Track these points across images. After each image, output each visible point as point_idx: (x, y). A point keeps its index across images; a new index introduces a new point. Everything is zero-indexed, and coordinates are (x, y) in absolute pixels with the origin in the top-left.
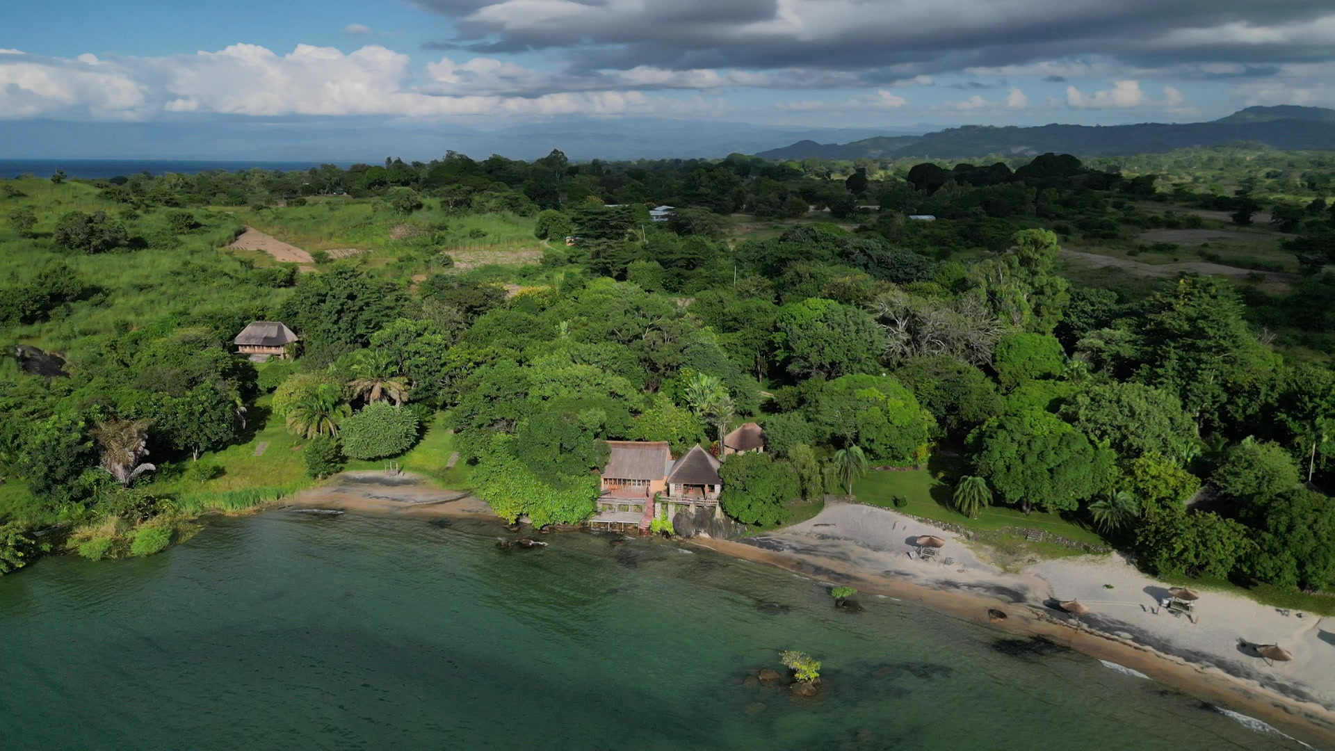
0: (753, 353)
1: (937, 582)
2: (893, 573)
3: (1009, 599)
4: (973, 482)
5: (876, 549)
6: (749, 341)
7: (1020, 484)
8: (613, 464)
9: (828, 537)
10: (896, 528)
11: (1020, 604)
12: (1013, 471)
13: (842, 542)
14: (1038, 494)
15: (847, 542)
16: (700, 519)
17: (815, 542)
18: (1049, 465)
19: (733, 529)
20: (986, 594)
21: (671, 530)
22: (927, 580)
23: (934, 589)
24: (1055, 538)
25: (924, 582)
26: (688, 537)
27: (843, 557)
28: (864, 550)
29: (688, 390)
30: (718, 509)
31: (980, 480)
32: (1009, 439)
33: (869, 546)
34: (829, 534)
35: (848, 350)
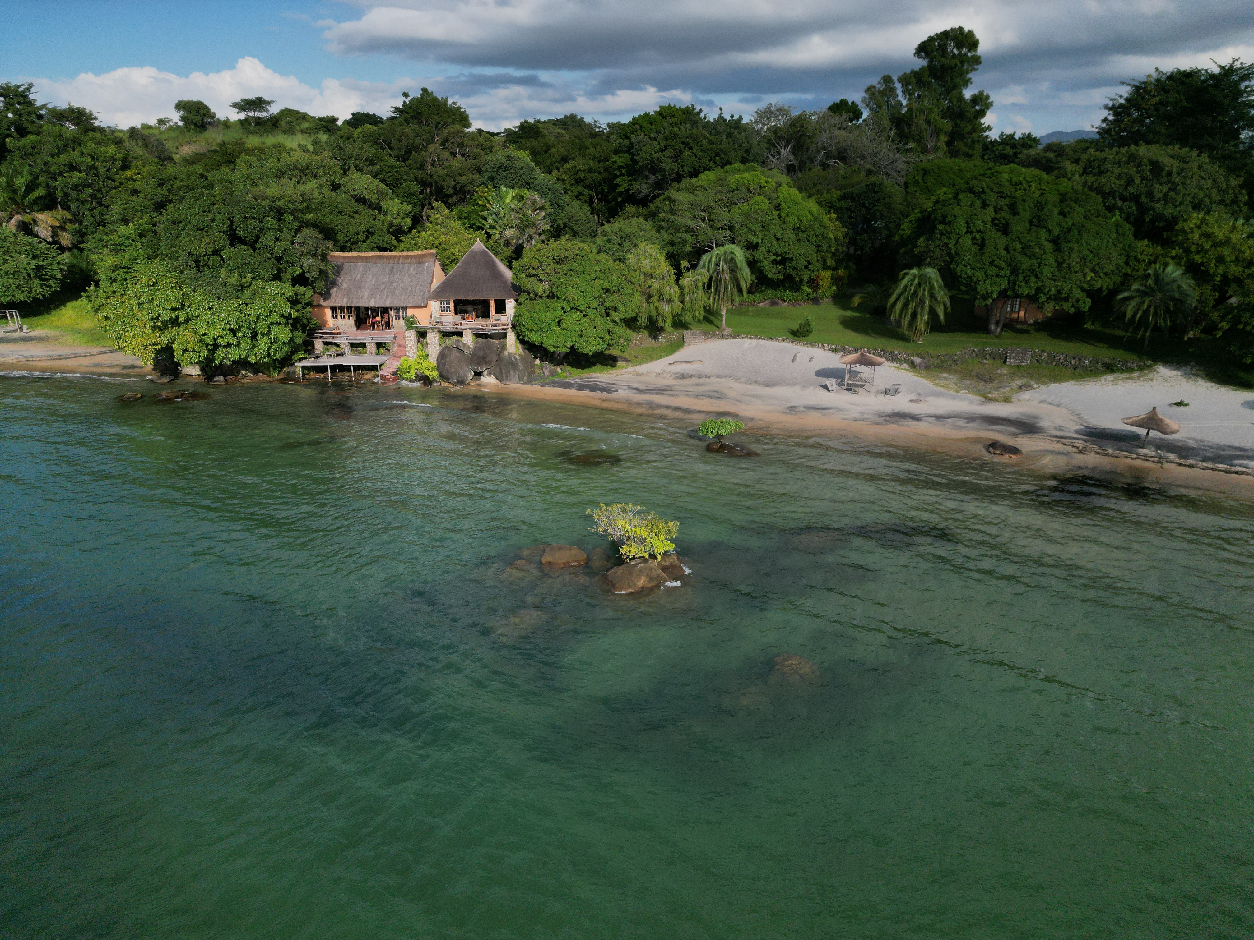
0: (587, 192)
1: (880, 415)
2: (801, 409)
3: (1013, 429)
4: (920, 276)
5: (769, 384)
6: (581, 175)
7: (1003, 265)
8: (345, 285)
9: (691, 376)
10: (798, 359)
11: (1035, 435)
12: (989, 248)
13: (713, 380)
14: (1033, 279)
15: (723, 380)
16: (481, 354)
17: (670, 382)
18: (1050, 231)
19: (537, 371)
20: (968, 425)
21: (434, 375)
22: (863, 413)
23: (878, 424)
24: (1052, 357)
25: (857, 416)
26: (461, 382)
27: (719, 396)
28: (750, 387)
29: (485, 213)
30: (511, 337)
31: (931, 272)
32: (978, 203)
33: (756, 382)
34: (694, 373)
35: (717, 155)
